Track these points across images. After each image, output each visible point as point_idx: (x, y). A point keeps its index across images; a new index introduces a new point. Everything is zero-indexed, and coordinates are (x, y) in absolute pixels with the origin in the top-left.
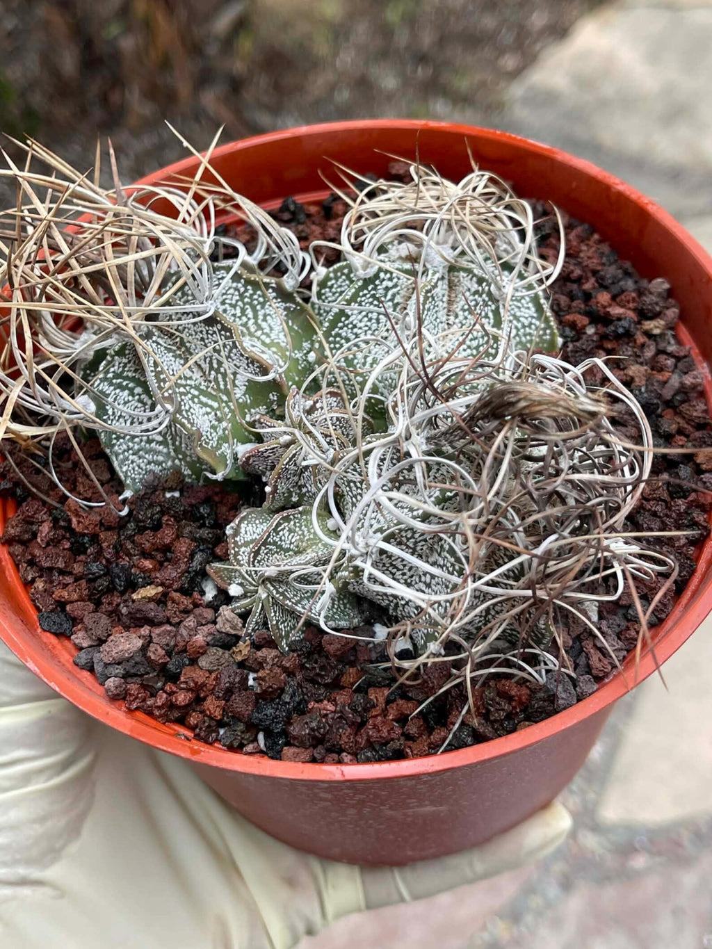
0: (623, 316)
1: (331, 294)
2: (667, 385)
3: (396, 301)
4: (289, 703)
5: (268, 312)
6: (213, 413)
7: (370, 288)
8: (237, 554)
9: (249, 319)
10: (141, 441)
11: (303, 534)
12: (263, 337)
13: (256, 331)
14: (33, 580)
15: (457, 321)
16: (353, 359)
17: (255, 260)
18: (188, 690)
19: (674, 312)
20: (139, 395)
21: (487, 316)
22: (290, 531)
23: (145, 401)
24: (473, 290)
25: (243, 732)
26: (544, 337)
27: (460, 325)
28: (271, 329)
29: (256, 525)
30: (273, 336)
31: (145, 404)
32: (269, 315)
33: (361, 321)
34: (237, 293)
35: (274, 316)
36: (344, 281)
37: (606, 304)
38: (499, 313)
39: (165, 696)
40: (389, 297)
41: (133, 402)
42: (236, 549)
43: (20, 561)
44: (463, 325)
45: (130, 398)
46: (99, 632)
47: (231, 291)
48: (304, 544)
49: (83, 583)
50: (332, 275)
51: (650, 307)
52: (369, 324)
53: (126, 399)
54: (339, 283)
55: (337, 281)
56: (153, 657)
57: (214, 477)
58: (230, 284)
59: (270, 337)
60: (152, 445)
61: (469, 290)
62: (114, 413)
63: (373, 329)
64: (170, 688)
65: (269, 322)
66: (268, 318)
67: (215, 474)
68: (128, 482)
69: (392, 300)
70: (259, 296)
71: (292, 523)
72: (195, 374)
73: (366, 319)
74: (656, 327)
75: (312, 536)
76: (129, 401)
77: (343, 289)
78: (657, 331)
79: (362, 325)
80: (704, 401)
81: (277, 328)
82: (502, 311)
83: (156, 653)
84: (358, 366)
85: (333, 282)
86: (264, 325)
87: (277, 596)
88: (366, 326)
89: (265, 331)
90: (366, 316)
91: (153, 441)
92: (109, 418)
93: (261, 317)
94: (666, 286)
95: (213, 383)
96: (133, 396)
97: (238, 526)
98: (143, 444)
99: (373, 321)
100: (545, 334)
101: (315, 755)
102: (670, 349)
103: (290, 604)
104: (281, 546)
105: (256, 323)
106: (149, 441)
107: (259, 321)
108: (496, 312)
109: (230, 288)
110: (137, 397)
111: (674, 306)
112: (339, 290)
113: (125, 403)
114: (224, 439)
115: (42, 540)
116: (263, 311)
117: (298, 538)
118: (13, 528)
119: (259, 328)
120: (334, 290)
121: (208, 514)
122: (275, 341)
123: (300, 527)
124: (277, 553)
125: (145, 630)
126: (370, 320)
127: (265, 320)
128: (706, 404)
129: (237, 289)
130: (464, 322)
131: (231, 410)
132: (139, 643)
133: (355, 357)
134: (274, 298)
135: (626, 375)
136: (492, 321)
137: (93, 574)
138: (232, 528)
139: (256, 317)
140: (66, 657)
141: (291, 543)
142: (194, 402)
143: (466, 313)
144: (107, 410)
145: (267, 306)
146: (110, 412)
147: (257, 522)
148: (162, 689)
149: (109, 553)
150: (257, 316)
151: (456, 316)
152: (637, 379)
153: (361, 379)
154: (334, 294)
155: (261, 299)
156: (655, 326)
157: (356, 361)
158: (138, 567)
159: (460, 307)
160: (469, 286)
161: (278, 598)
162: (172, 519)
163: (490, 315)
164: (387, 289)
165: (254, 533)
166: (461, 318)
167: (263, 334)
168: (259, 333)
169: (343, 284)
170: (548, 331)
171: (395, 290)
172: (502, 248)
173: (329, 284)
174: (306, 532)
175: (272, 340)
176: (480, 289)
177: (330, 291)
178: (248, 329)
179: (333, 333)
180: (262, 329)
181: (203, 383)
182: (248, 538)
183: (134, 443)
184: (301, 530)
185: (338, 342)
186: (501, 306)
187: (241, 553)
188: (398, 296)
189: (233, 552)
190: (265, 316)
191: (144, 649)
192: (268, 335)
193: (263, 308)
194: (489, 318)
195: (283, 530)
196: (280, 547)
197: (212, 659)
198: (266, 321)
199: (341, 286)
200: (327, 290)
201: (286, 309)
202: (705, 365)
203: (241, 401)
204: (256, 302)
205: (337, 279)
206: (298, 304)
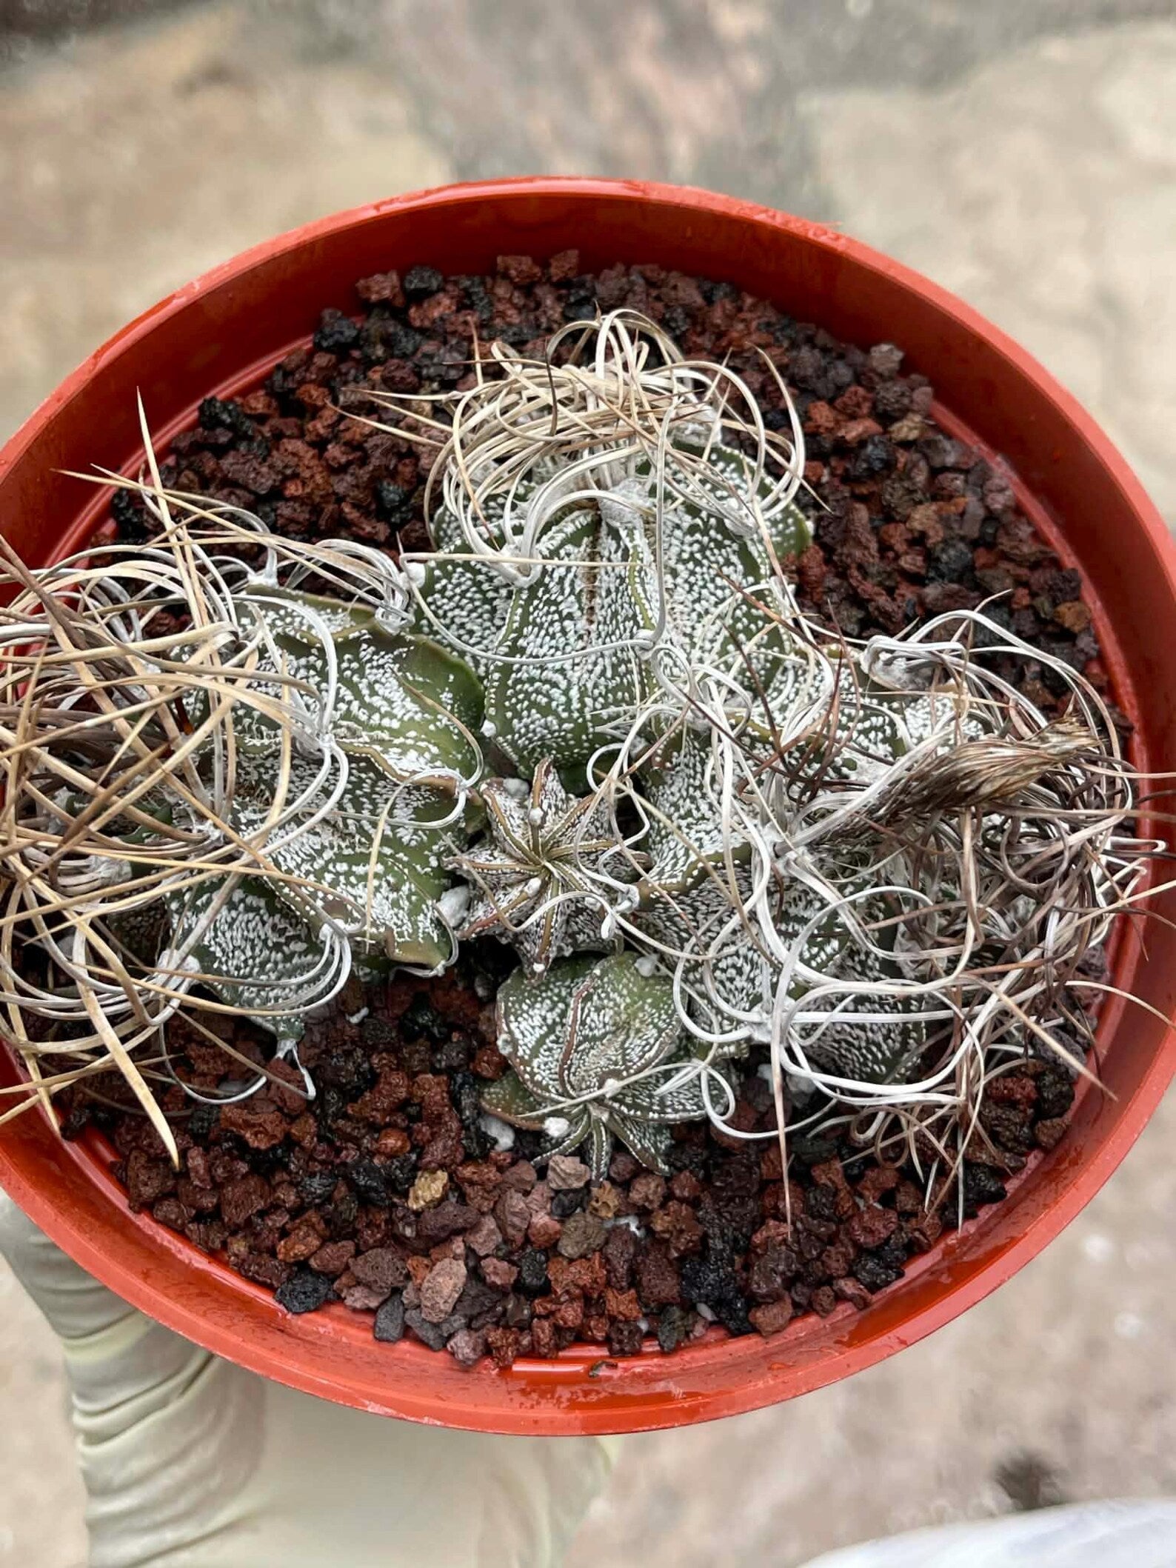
0: (865, 436)
1: (445, 601)
2: (967, 517)
3: (578, 589)
4: (724, 1250)
5: (372, 678)
6: (384, 884)
7: (540, 594)
8: (533, 1074)
9: (349, 703)
10: (276, 963)
11: (617, 1005)
12: (386, 722)
13: (370, 718)
14: (225, 1245)
15: (679, 581)
16: (549, 704)
17: (270, 576)
18: (572, 1300)
19: (925, 394)
20: (242, 901)
21: (728, 563)
22: (598, 1010)
23: (255, 904)
24: (685, 525)
25: (682, 1319)
26: (788, 531)
27: (687, 587)
28: (390, 702)
29: (527, 1012)
30: (398, 712)
31: (256, 910)
32: (376, 681)
33: (541, 646)
34: (312, 672)
35: (383, 680)
36: (462, 574)
37: (831, 425)
38: (750, 554)
39: (546, 1324)
40: (567, 591)
41: (240, 918)
42: (528, 1069)
43: (184, 1225)
44: (691, 585)
45: (234, 914)
46: (391, 1279)
47: (302, 672)
48: (624, 1016)
49: (313, 1216)
50: (437, 573)
51: (896, 406)
52: (553, 643)
53: (229, 920)
54: (454, 581)
55: (450, 579)
56: (499, 1282)
57: (432, 974)
58: (295, 663)
59: (395, 716)
60: (294, 961)
61: (678, 527)
62: (223, 951)
63: (561, 646)
64: (545, 1308)
65: (381, 692)
66: (377, 686)
67: (432, 969)
68: (281, 1029)
69: (572, 592)
70: (350, 661)
71: (595, 998)
72: (324, 836)
73: (548, 638)
74: (911, 429)
75: (628, 1000)
76: (234, 920)
77: (464, 587)
78: (914, 435)
79: (546, 648)
80: (1024, 520)
81: (397, 695)
82: (752, 549)
83: (498, 1272)
84: (561, 708)
85: (444, 582)
86: (376, 701)
87: (632, 1113)
88: (551, 647)
89: (383, 710)
90: (547, 634)
91: (293, 954)
92: (221, 963)
93: (365, 692)
94: (898, 355)
95: (358, 837)
96: (236, 908)
97: (510, 1032)
98: (280, 966)
99: (558, 635)
100: (787, 526)
101: (797, 1299)
102: (950, 460)
103: (656, 1116)
104: (594, 1036)
105: (364, 705)
106: (288, 958)
107: (367, 699)
108: (744, 554)
109: (297, 670)
110: (242, 906)
111: (921, 385)
112: (458, 590)
113: (230, 926)
114: (415, 911)
115: (202, 1181)
116: (365, 681)
117: (611, 1013)
118: (146, 1185)
119: (372, 709)
120: (449, 593)
121: (433, 1021)
122: (406, 718)
123: (608, 997)
124: (592, 1048)
125: (458, 1246)
126: (553, 637)
127: (374, 693)
128: (1030, 523)
129: (309, 667)
130: (692, 579)
131: (405, 864)
132: (461, 1269)
133: (551, 700)
134: (374, 653)
135: (911, 531)
136: (740, 567)
137: (320, 1196)
138: (506, 1042)
139: (358, 695)
140: (357, 1337)
141: (605, 1025)
142: (353, 886)
143: (691, 565)
144: (214, 953)
145: (368, 671)
146: (219, 954)
147: (525, 1007)
148: (533, 1315)
149: (322, 1152)
150: (359, 691)
151: (674, 573)
152: (931, 533)
153: (572, 725)
154: (450, 599)
155: (355, 665)
156: (907, 429)
157: (554, 704)
158: (383, 1154)
159: (674, 558)
160: (677, 521)
161: (635, 1116)
162: (384, 1055)
163: (734, 559)
164: (562, 580)
165: (533, 1028)
166: (685, 575)
167: (382, 716)
168: (376, 717)
169: (463, 579)
170: (790, 521)
171: (570, 576)
172: (687, 432)
173: (438, 586)
174: (618, 999)
175: (401, 720)
176: (698, 521)
177: (443, 597)
178: (356, 720)
179: (510, 682)
180: (378, 710)
181: (343, 845)
182: (531, 1040)
183: (267, 974)
184: (610, 1000)
185: (521, 691)
186: (749, 543)
187: (536, 1070)
188: (578, 582)
189: (527, 1076)
190: (371, 686)
191: (475, 1273)
192: (392, 716)
193: (362, 676)
194: (733, 564)
195: (588, 1015)
196: (594, 1039)
197: (577, 1236)
198: (376, 694)
199: (459, 585)
200: (437, 596)
201: (395, 660)
202: (999, 459)
203: (413, 843)
204: (348, 673)
205: (448, 576)
206: (411, 643)
